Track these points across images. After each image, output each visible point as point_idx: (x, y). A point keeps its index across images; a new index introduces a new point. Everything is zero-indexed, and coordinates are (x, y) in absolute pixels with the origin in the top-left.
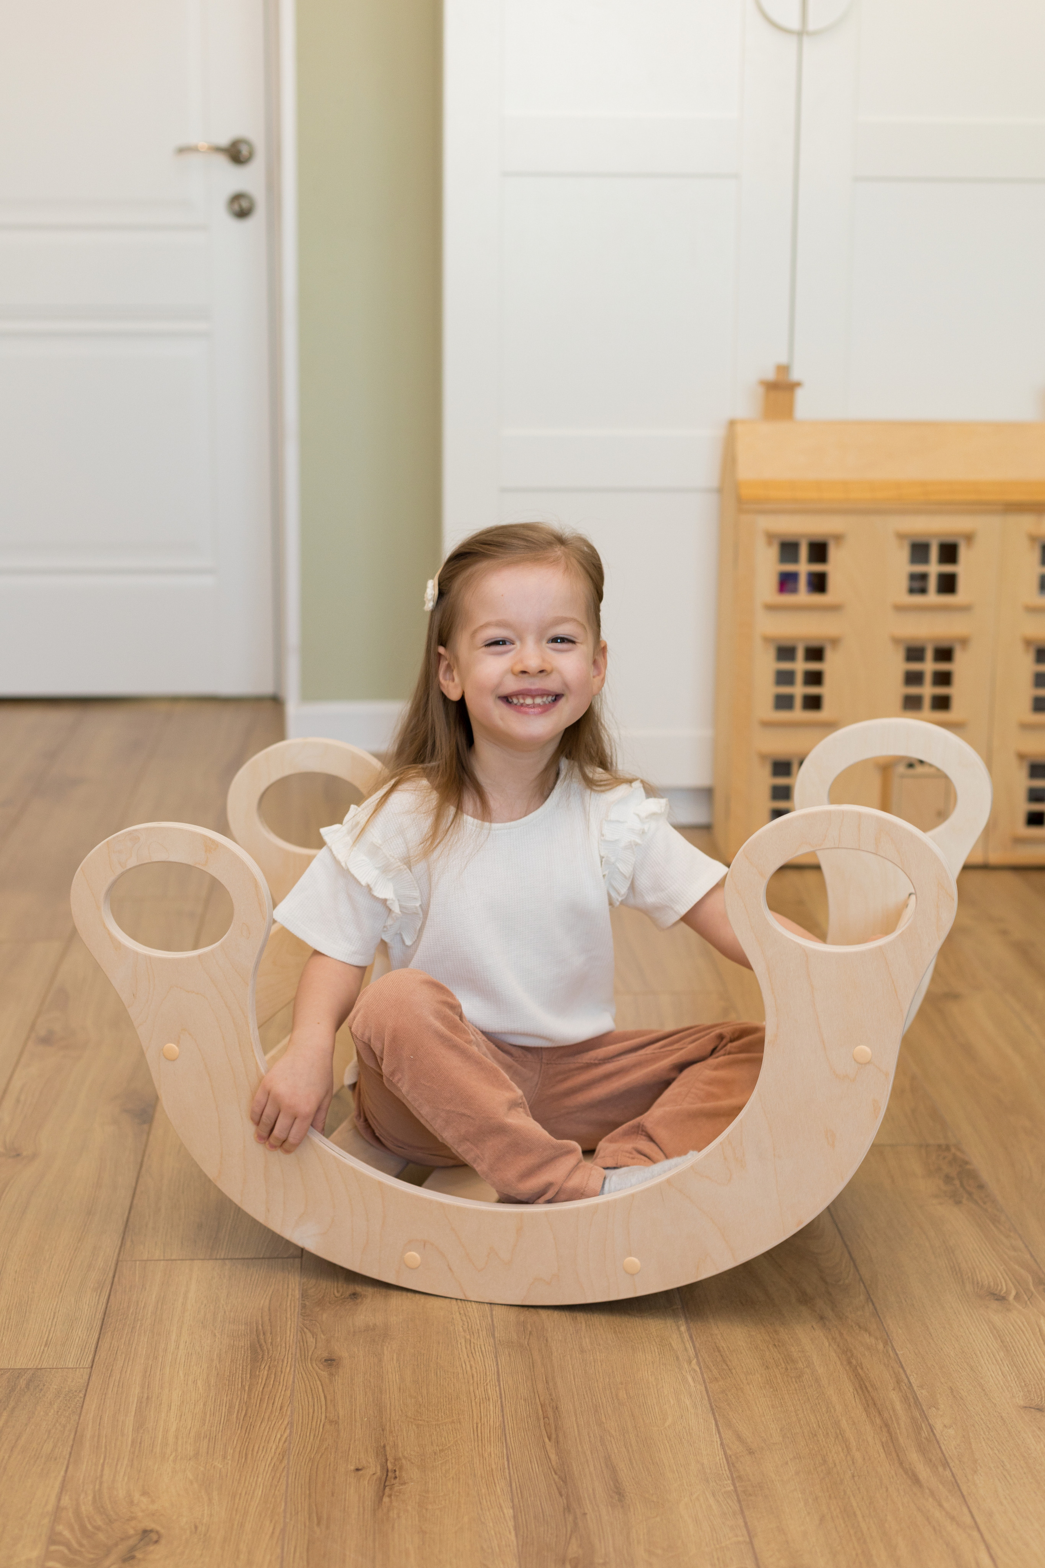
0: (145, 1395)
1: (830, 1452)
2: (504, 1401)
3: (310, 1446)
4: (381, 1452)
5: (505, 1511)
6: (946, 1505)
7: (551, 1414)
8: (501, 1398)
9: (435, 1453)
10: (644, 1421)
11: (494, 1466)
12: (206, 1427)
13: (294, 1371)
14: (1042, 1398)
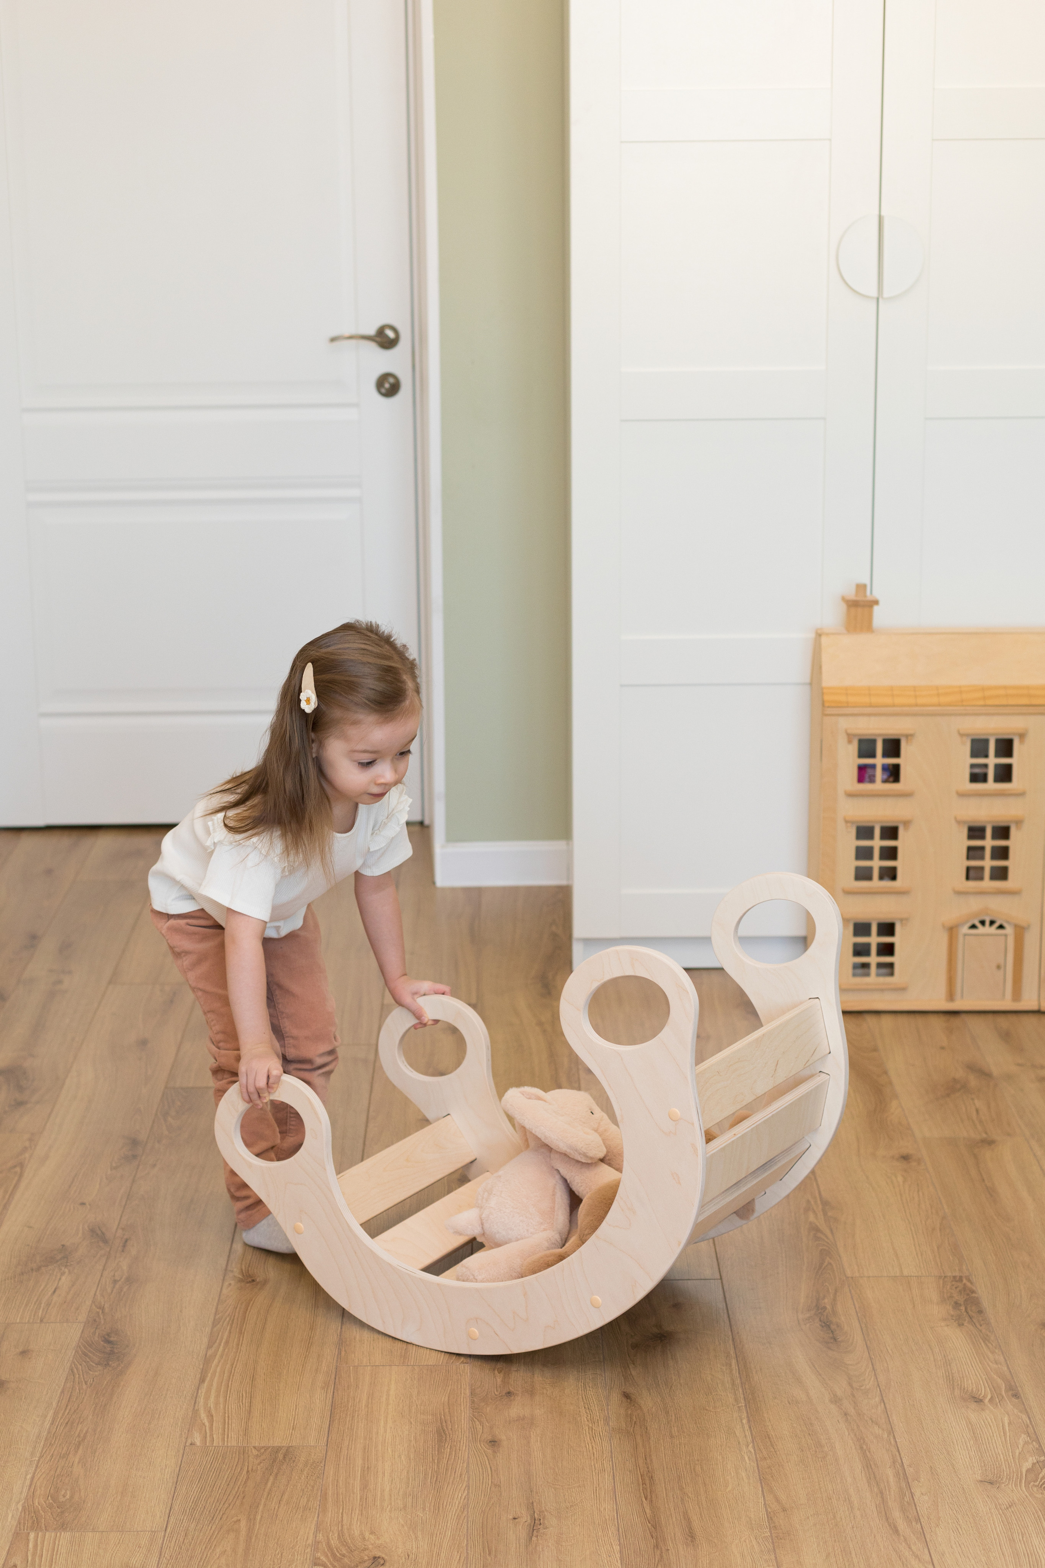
0: (366, 1467)
1: (839, 1511)
2: (615, 1472)
3: (481, 1502)
4: (531, 1506)
5: (614, 1547)
6: (913, 1547)
7: (647, 1482)
8: (613, 1470)
9: (567, 1508)
10: (712, 1487)
11: (607, 1517)
12: (410, 1488)
13: (469, 1449)
14: (994, 1475)
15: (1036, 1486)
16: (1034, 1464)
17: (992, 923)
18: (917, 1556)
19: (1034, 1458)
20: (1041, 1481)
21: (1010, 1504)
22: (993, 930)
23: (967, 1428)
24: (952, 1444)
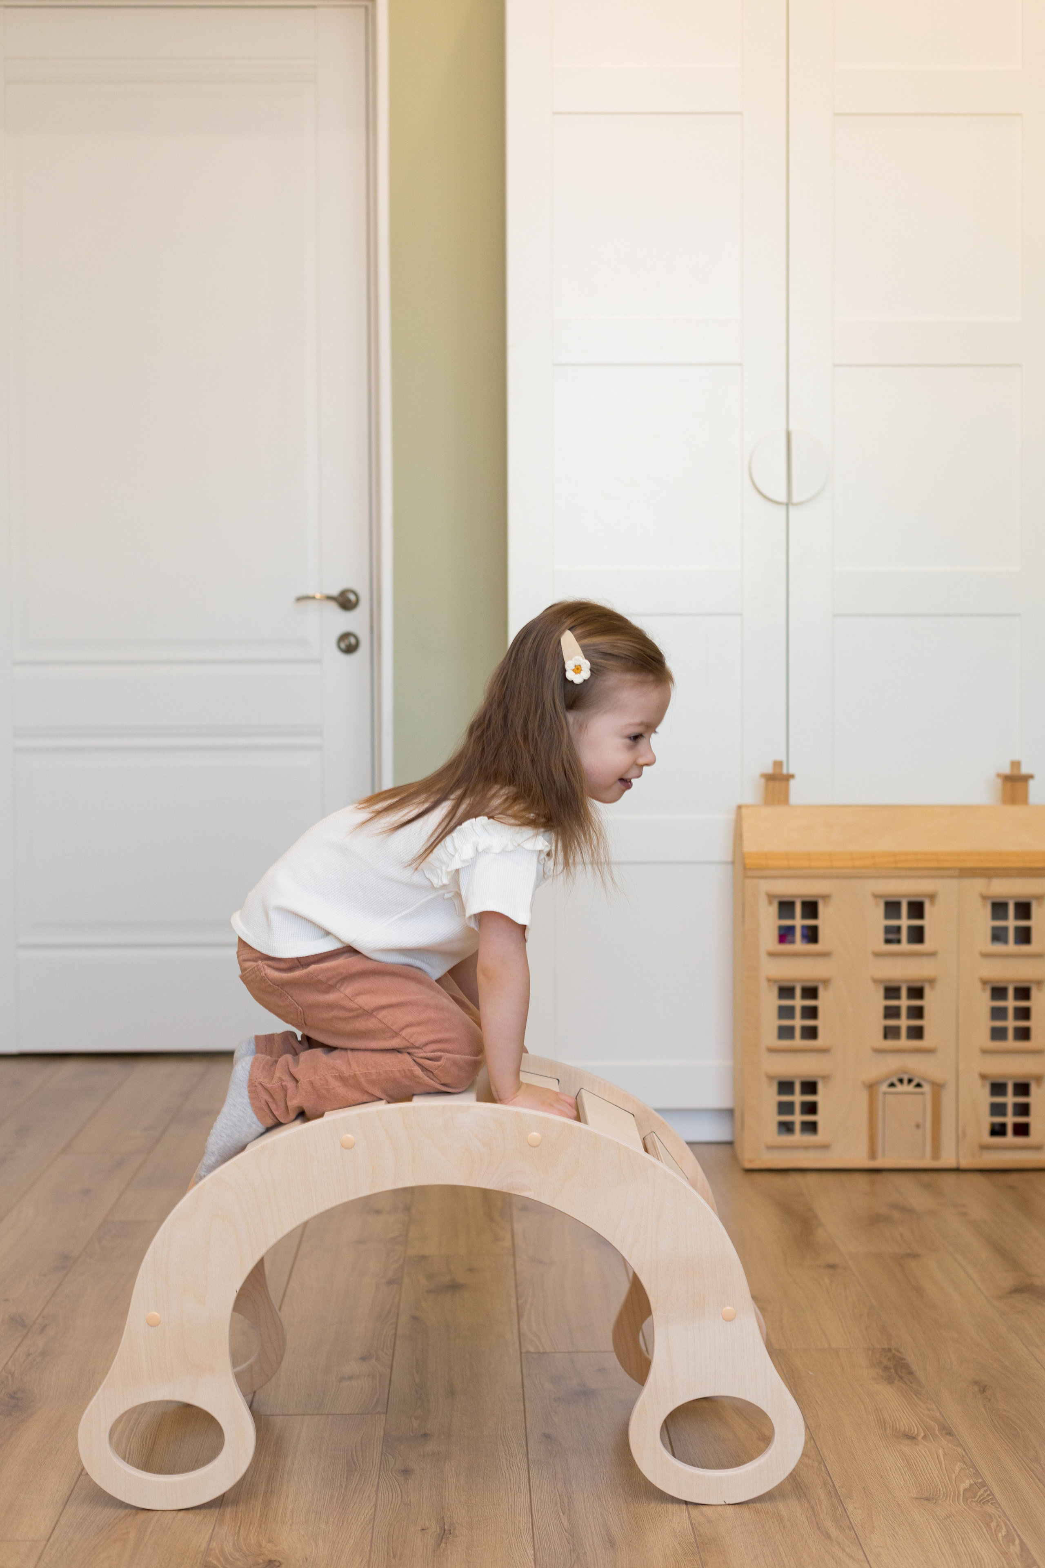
3: (389, 1517)
4: (441, 1520)
6: (846, 1549)
9: (480, 1521)
12: (314, 1507)
13: (379, 1477)
14: (930, 1494)
15: (975, 1502)
16: (971, 1485)
17: (910, 1081)
18: (851, 1557)
19: (971, 1480)
20: (980, 1497)
21: (948, 1516)
22: (910, 1088)
23: (900, 1459)
24: (885, 1470)
